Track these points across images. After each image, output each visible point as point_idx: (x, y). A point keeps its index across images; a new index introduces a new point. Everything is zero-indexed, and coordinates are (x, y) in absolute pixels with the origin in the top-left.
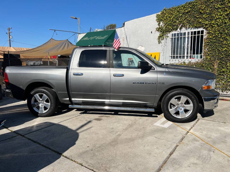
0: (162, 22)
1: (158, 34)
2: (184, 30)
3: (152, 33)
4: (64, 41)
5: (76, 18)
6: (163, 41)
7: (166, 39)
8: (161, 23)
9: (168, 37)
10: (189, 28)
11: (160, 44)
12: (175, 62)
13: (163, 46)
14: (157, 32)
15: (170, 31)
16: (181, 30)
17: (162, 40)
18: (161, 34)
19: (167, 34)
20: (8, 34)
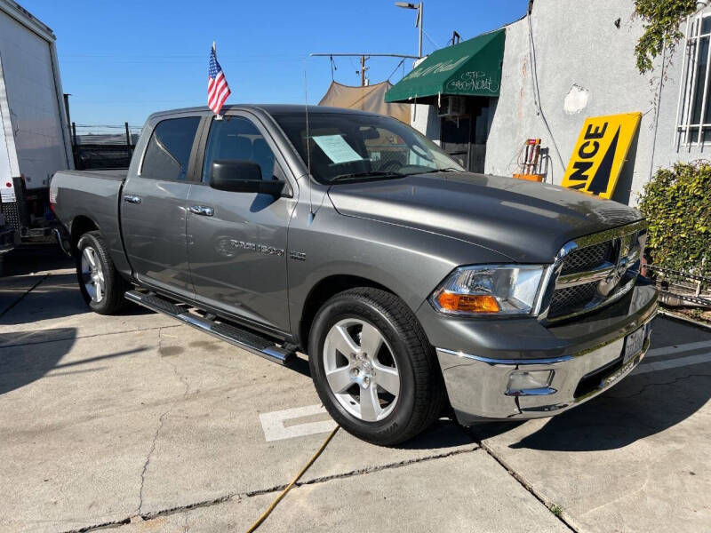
3: (618, 24)
4: (380, 86)
5: (411, 6)
6: (657, 61)
7: (672, 47)
9: (679, 35)
13: (656, 82)
14: (639, 18)
17: (655, 56)
19: (677, 26)
20: (361, 75)
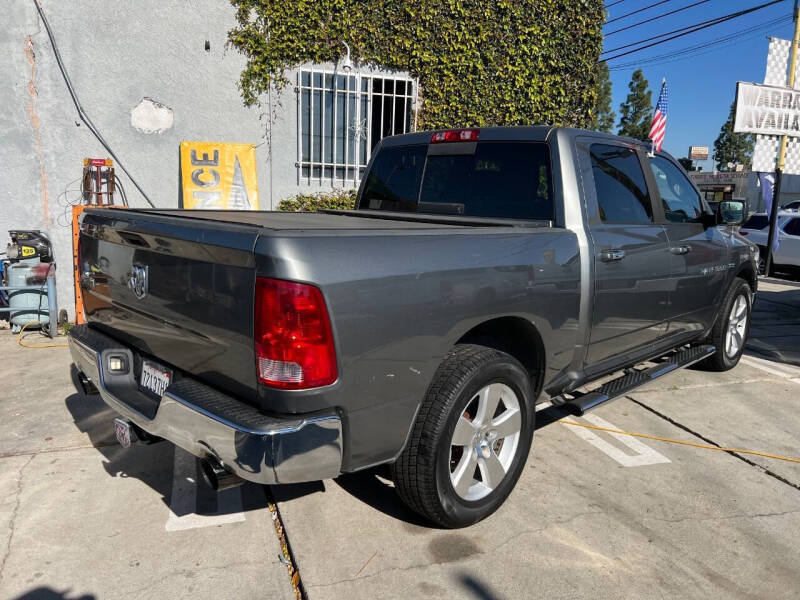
0: (257, 12)
1: (240, 61)
2: (346, 66)
3: (207, 47)
6: (263, 97)
7: (279, 90)
8: (253, 16)
9: (285, 82)
10: (366, 62)
11: (253, 107)
12: (319, 189)
13: (265, 118)
14: (234, 51)
15: (297, 60)
16: (336, 65)
17: (260, 93)
18: (256, 63)
19: (282, 71)
